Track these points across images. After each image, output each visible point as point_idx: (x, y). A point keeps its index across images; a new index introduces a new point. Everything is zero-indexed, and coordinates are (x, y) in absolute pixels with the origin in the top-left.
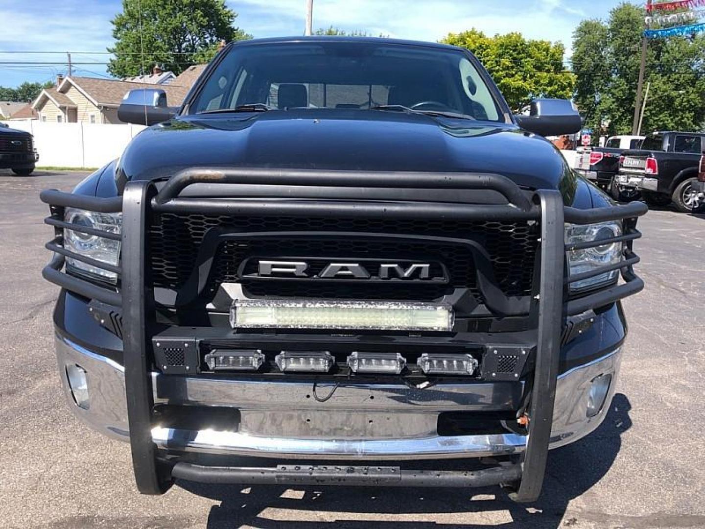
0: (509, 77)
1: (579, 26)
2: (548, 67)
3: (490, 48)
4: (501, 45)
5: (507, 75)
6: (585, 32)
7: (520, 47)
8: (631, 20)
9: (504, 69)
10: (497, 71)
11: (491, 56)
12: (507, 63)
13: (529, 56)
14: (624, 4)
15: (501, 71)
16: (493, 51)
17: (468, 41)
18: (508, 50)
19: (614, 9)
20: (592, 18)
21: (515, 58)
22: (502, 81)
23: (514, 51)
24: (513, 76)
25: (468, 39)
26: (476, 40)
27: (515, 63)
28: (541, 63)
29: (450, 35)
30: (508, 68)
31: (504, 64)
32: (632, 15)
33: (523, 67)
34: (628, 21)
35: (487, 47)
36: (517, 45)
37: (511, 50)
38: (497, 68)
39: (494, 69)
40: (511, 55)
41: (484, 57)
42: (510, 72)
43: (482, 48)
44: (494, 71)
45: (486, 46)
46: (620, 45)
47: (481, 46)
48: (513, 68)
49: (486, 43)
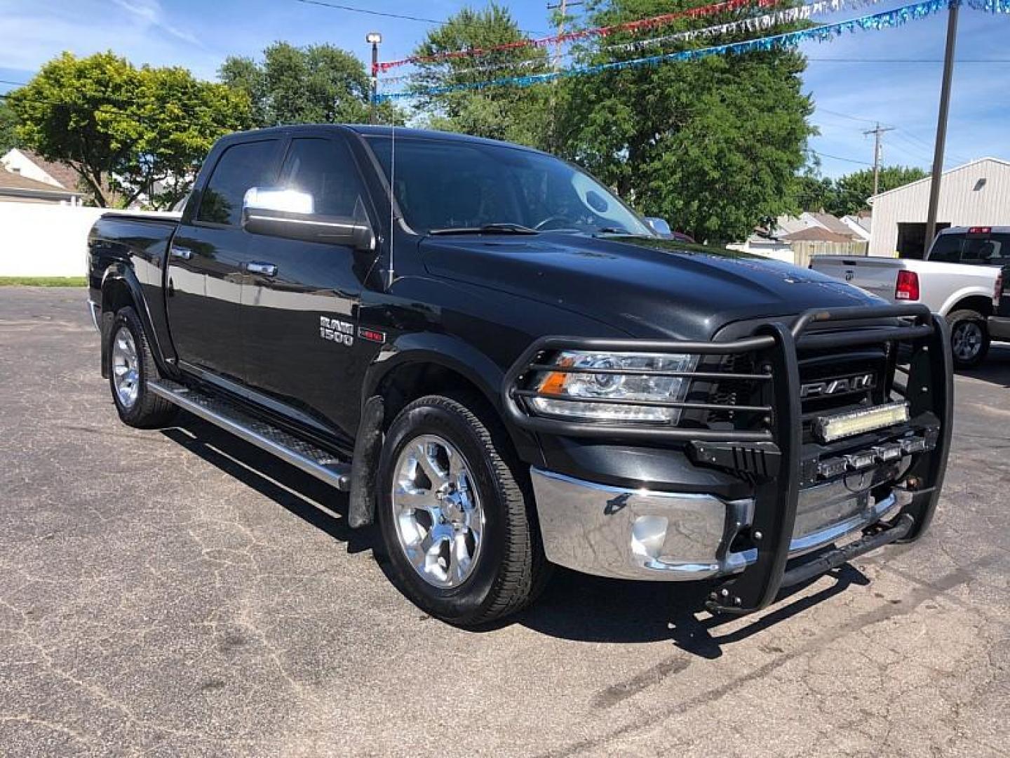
0: (181, 132)
1: (226, 64)
2: (232, 121)
3: (144, 86)
4: (162, 83)
5: (177, 129)
6: (234, 73)
7: (191, 90)
8: (293, 66)
9: (172, 120)
10: (163, 121)
11: (149, 98)
12: (176, 111)
13: (205, 103)
14: (281, 44)
15: (169, 121)
16: (152, 90)
17: (108, 69)
18: (175, 92)
19: (268, 48)
20: (242, 56)
21: (184, 105)
22: (172, 137)
23: (184, 94)
24: (185, 129)
25: (108, 66)
26: (120, 71)
27: (185, 111)
28: (223, 115)
29: (64, 54)
30: (177, 118)
31: (172, 112)
32: (293, 60)
33: (197, 119)
34: (290, 67)
35: (141, 84)
36: (187, 87)
37: (179, 92)
38: (162, 116)
39: (157, 117)
40: (180, 100)
41: (138, 98)
42: (182, 125)
43: (133, 83)
44: (158, 120)
45: (139, 82)
46: (283, 97)
47: (130, 80)
48: (184, 118)
49: (139, 77)
